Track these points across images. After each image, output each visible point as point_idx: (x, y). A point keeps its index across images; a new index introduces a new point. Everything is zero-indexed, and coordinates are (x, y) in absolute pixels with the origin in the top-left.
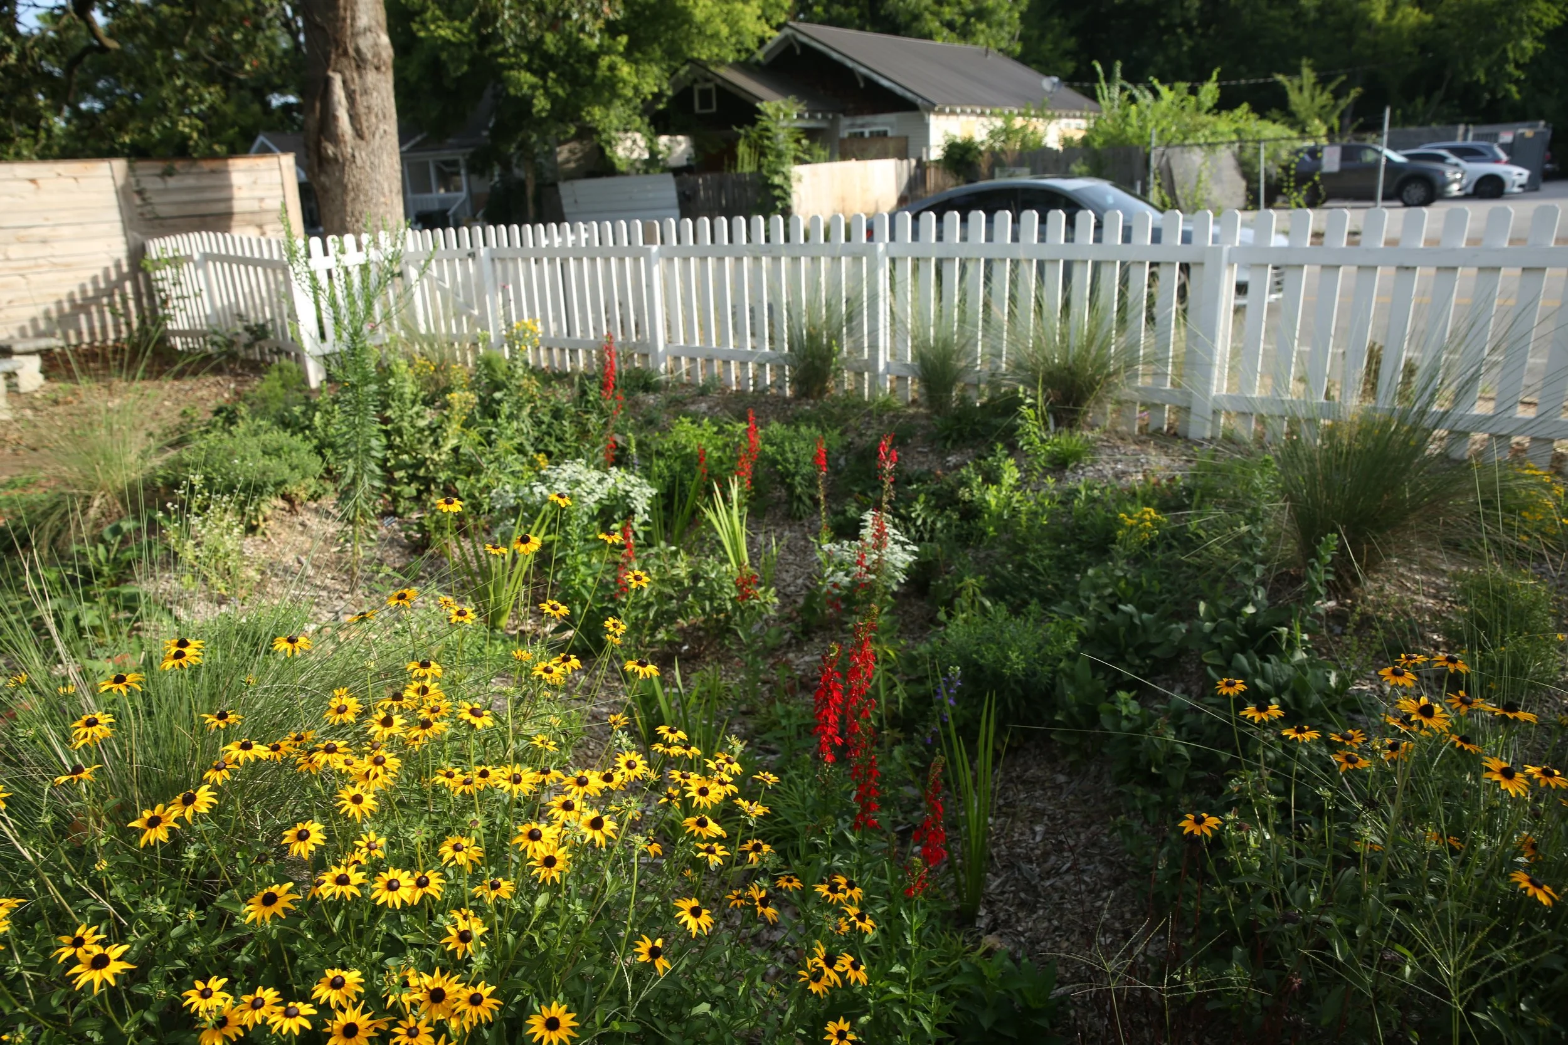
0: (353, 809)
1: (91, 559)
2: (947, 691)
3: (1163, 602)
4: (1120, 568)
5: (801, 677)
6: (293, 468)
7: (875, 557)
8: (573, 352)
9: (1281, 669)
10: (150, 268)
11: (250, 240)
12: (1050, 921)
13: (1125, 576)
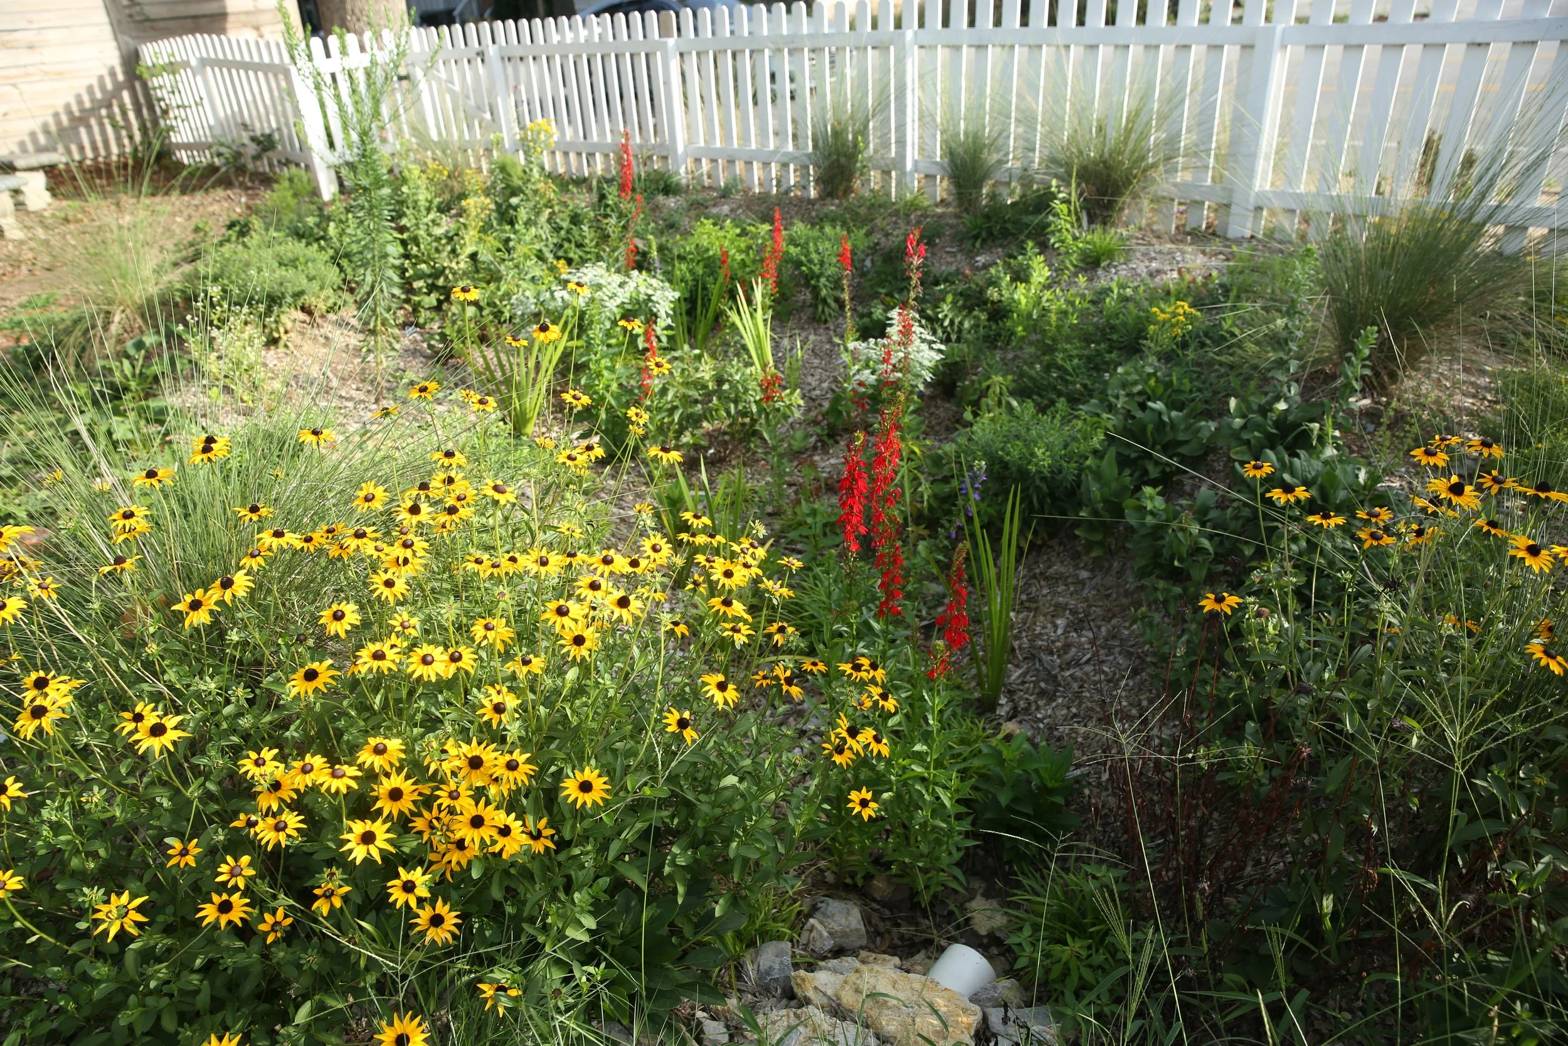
0: (386, 592)
1: (117, 374)
2: (972, 485)
3: (1193, 400)
4: (1151, 364)
5: (826, 479)
6: (310, 279)
7: (901, 355)
8: (591, 155)
9: (1310, 464)
10: (146, 76)
11: (247, 42)
12: (1068, 708)
13: (1154, 374)
